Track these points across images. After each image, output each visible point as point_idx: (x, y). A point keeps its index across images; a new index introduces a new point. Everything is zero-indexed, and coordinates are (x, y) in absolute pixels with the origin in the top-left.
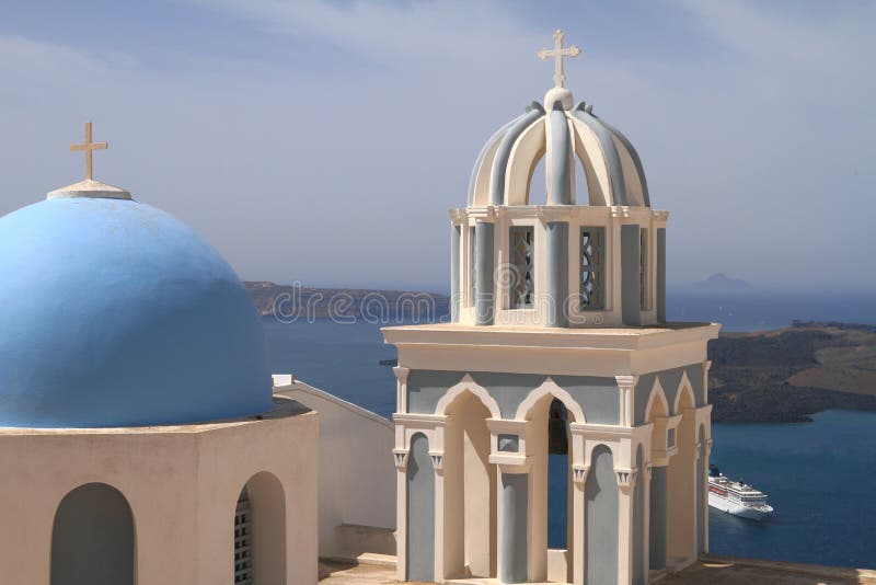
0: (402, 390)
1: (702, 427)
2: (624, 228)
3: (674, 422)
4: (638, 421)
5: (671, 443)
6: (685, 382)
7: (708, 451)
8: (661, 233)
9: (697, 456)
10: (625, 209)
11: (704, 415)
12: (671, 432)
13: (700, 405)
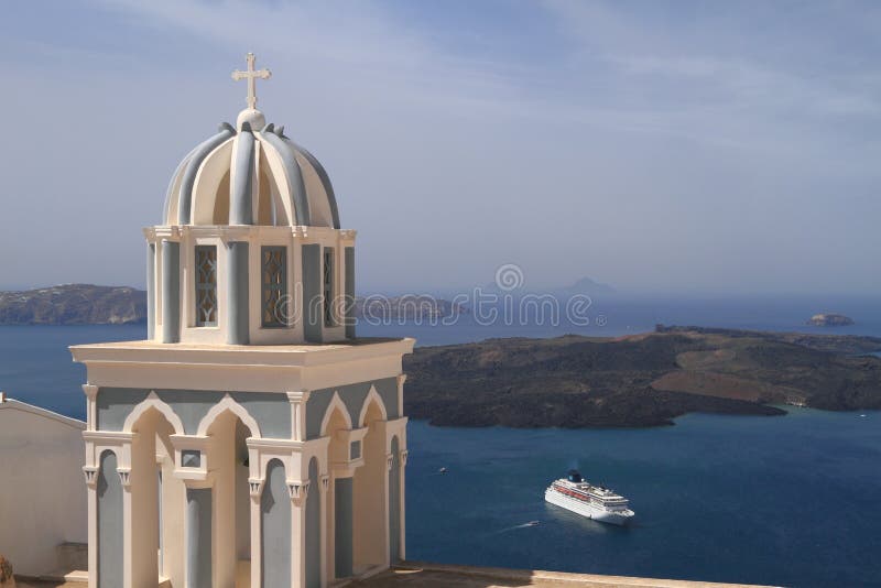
0: (91, 407)
1: (395, 439)
2: (305, 248)
3: (358, 435)
4: (312, 433)
5: (355, 455)
6: (373, 395)
7: (404, 463)
8: (350, 252)
9: (388, 467)
10: (304, 228)
11: (398, 428)
12: (355, 445)
13: (393, 416)
